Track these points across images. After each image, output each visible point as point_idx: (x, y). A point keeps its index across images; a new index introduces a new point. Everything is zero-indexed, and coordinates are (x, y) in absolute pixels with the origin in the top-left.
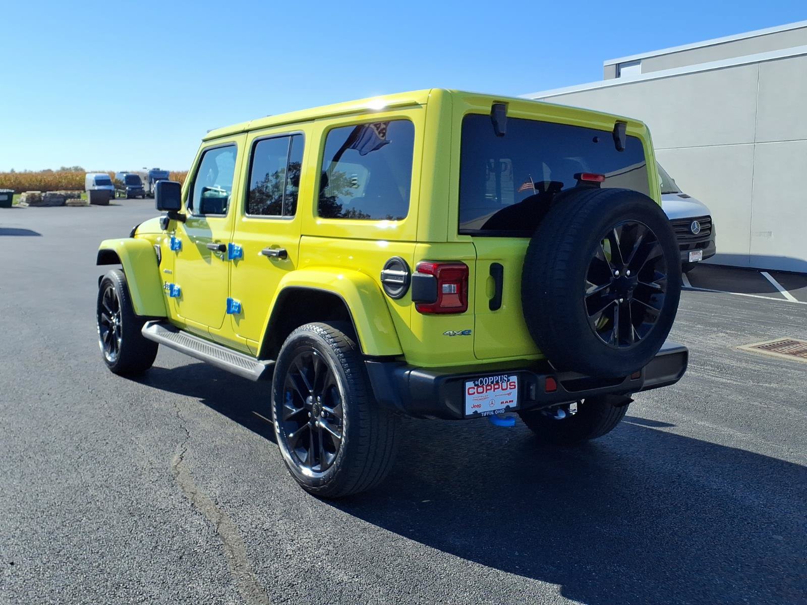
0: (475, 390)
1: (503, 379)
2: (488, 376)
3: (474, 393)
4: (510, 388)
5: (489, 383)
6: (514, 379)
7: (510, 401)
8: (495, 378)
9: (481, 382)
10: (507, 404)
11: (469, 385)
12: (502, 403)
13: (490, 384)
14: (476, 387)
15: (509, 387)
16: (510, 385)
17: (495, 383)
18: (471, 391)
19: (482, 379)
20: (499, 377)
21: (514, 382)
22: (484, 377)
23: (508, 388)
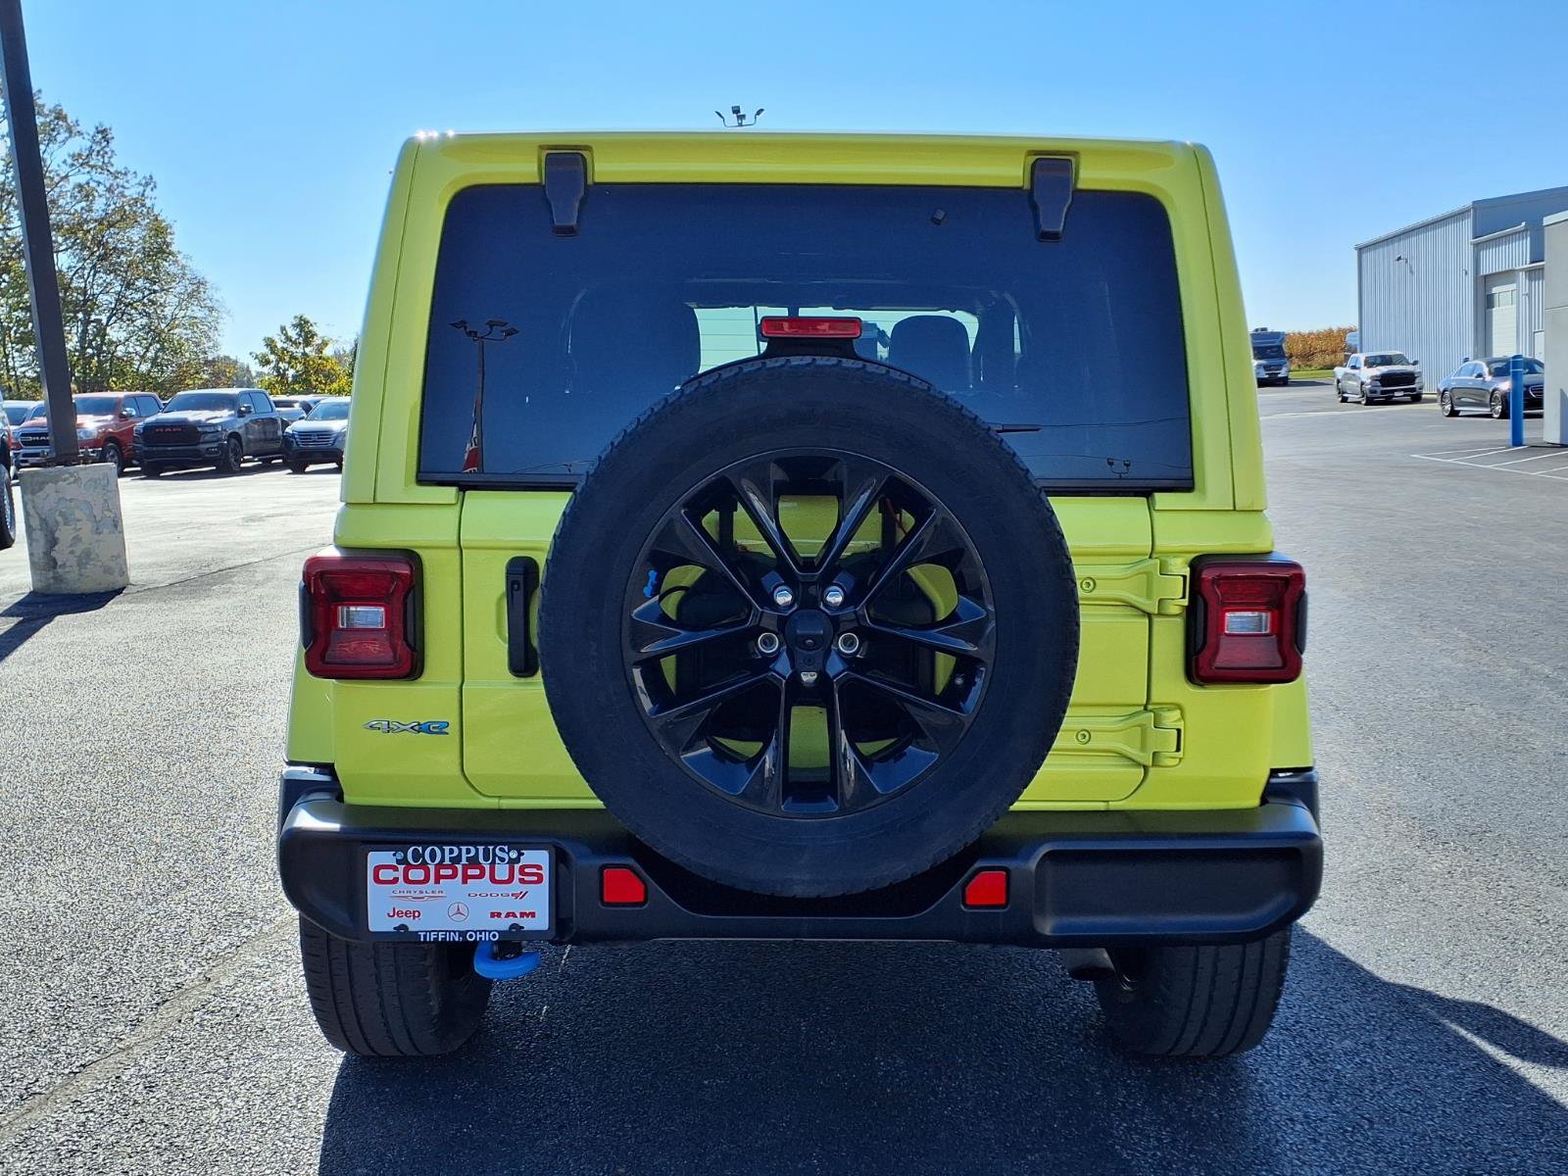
0: (400, 874)
1: (495, 855)
2: (441, 844)
3: (395, 881)
4: (522, 881)
5: (443, 859)
6: (540, 858)
7: (523, 915)
8: (466, 853)
9: (416, 856)
10: (512, 920)
11: (375, 858)
12: (493, 915)
13: (447, 862)
14: (401, 868)
15: (517, 875)
16: (522, 872)
17: (464, 861)
18: (384, 875)
19: (420, 849)
20: (481, 848)
21: (539, 867)
22: (425, 844)
23: (516, 879)
